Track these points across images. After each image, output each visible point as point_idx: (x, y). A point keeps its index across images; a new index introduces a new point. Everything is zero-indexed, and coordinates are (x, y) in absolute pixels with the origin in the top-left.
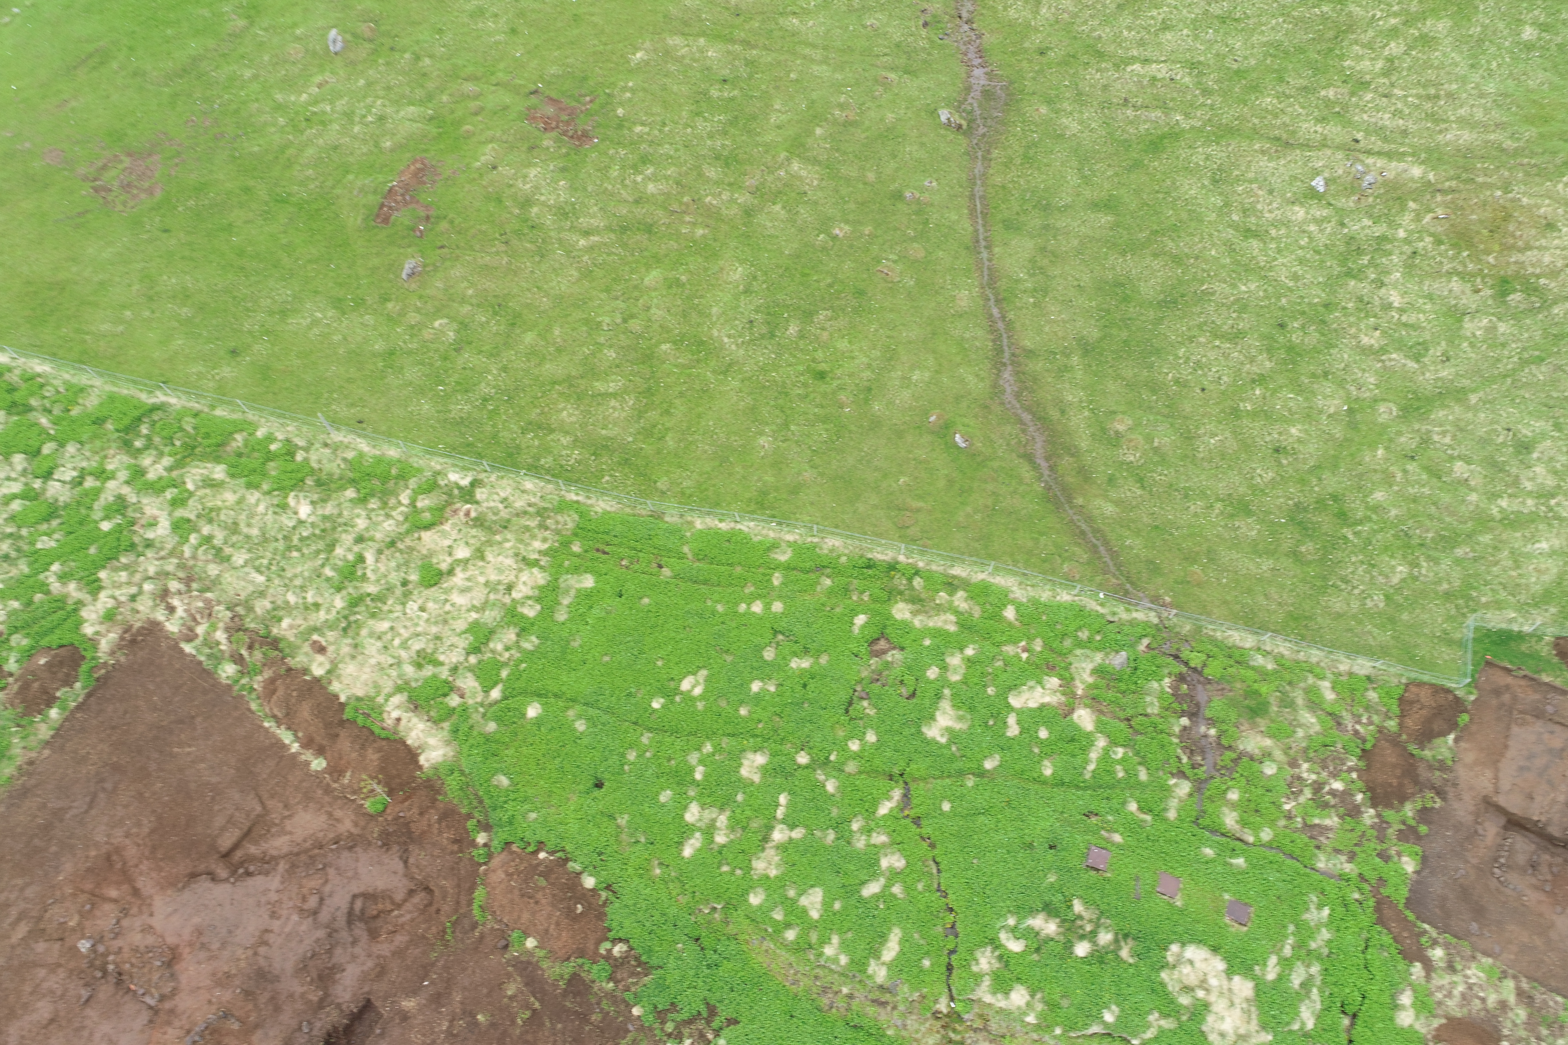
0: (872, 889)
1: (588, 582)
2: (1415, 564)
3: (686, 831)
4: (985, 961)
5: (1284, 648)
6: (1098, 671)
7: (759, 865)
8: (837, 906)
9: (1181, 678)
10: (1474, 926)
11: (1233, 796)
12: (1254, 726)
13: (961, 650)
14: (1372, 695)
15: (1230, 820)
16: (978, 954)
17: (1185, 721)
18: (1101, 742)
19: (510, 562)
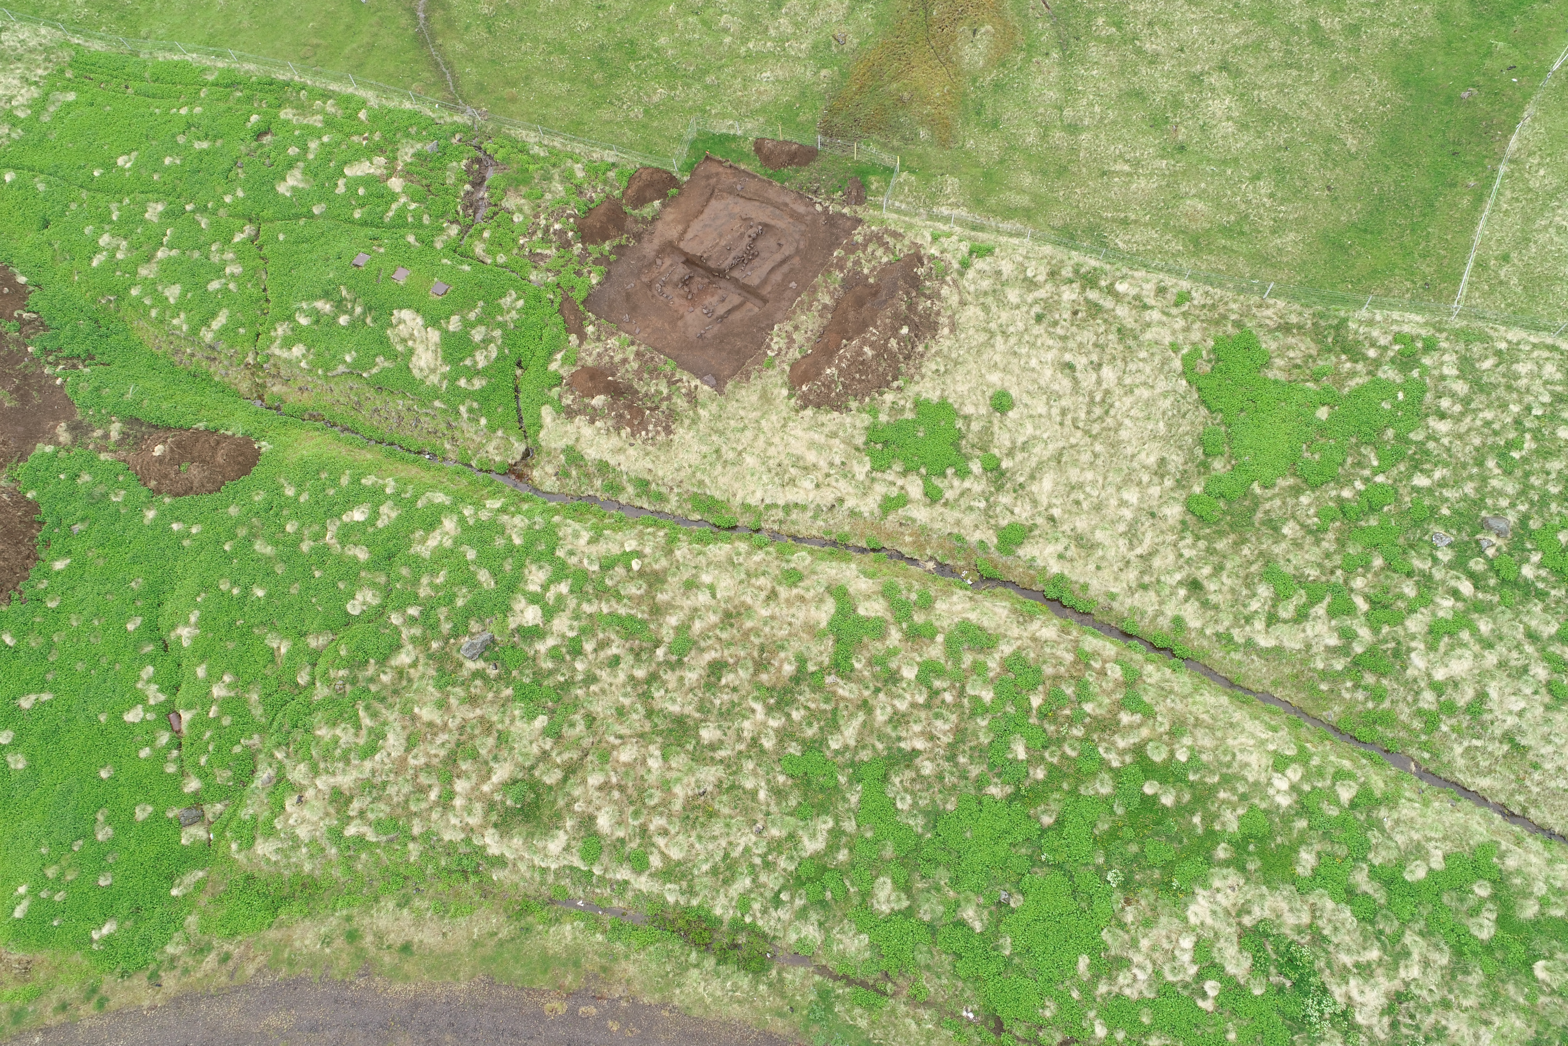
0: (214, 286)
1: (71, 97)
2: (673, 88)
3: (97, 250)
4: (281, 330)
5: (557, 143)
6: (417, 155)
7: (143, 271)
8: (189, 295)
9: (478, 161)
10: (627, 317)
11: (486, 234)
12: (517, 190)
13: (320, 138)
14: (611, 174)
15: (479, 249)
16: (277, 325)
17: (468, 187)
18: (403, 200)
19: (16, 82)
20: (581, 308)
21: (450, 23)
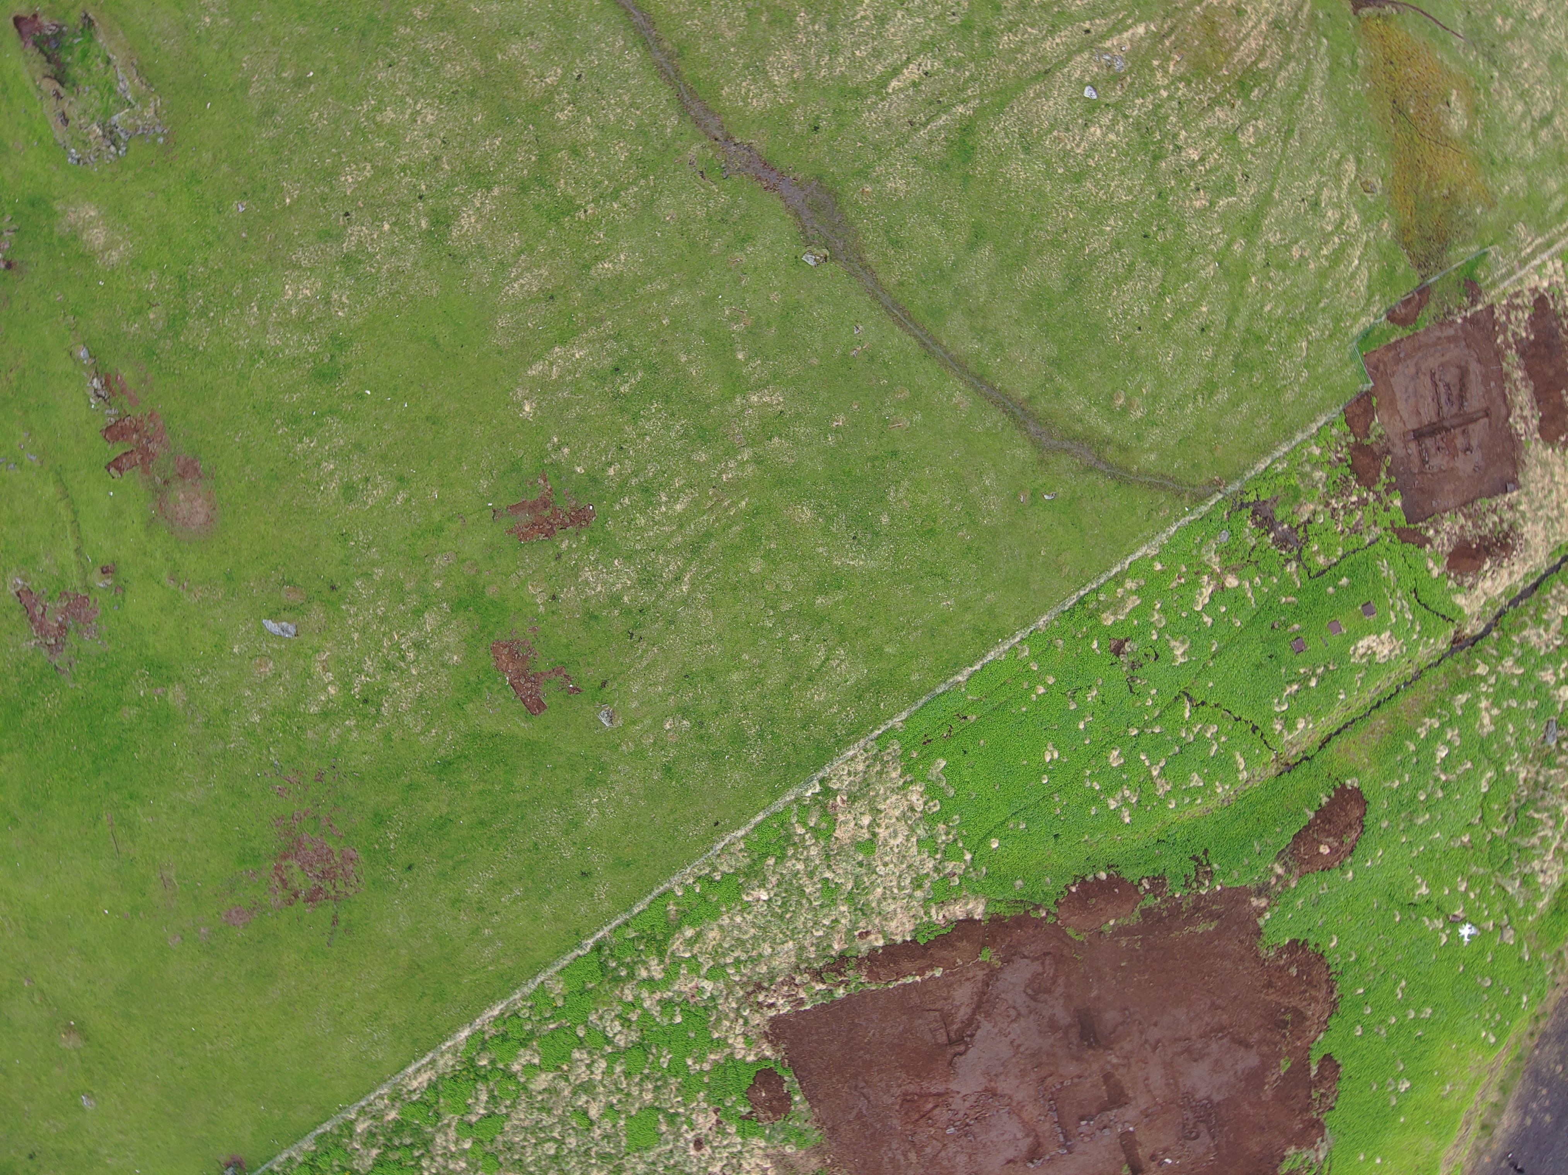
0: (1213, 749)
1: (941, 762)
2: (1307, 334)
3: (1117, 812)
4: (1277, 725)
5: (1284, 448)
6: (1218, 551)
7: (1160, 791)
8: (1206, 770)
9: (1253, 513)
10: (1434, 503)
11: (1315, 547)
12: (1300, 504)
13: (1153, 608)
14: (1334, 431)
15: (1321, 560)
16: (1272, 726)
17: (1271, 534)
18: (1247, 584)
19: (894, 797)
20: (1412, 526)
21: (1124, 449)
